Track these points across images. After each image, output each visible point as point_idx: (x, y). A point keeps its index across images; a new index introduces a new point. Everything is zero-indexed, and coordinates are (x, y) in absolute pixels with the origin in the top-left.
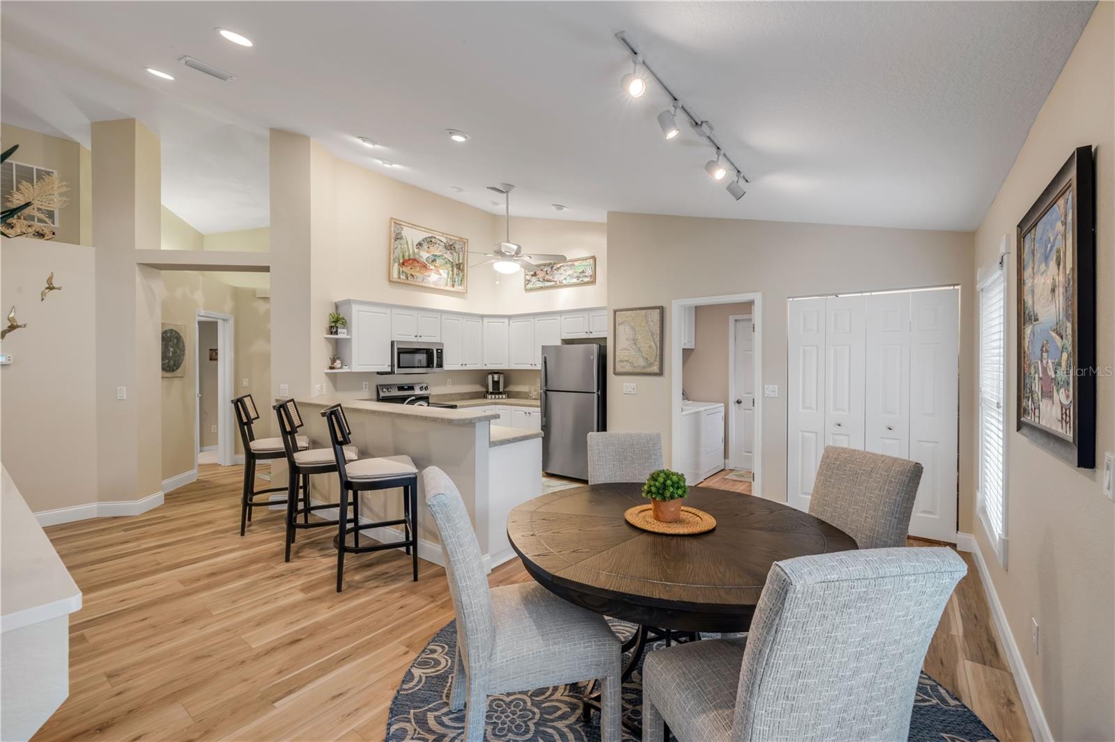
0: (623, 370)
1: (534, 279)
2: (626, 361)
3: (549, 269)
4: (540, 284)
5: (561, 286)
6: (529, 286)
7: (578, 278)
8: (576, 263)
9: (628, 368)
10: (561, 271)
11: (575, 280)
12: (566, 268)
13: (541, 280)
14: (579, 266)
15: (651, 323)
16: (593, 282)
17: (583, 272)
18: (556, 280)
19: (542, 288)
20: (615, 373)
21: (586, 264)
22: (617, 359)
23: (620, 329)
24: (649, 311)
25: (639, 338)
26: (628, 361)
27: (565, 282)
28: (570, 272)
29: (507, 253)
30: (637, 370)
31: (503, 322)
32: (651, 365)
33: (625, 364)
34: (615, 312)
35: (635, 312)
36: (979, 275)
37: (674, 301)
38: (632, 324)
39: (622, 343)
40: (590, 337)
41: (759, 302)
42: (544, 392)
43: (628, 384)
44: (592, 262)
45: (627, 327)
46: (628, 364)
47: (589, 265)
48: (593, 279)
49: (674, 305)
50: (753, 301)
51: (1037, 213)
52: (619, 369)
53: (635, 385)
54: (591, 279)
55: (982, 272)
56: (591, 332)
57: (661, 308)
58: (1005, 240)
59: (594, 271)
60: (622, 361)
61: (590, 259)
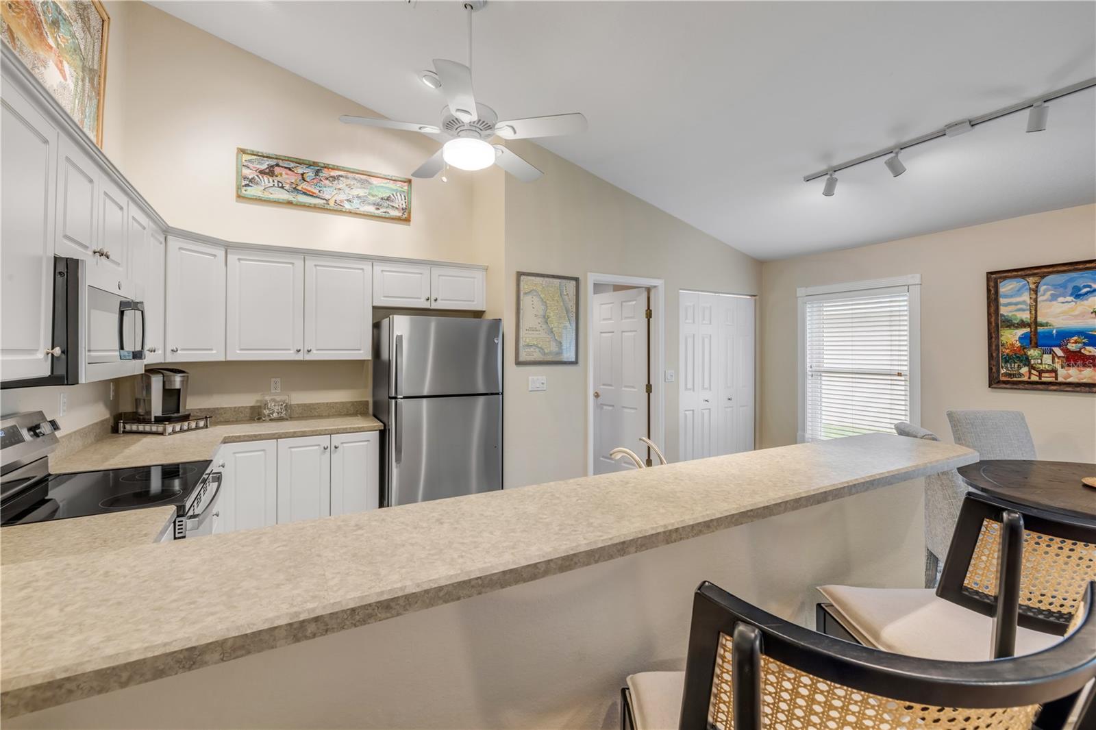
0: (529, 358)
1: (266, 181)
2: (534, 345)
3: (310, 174)
4: (284, 196)
5: (341, 211)
6: (253, 191)
7: (378, 206)
8: (374, 181)
9: (537, 356)
10: (342, 184)
11: (371, 209)
12: (349, 182)
13: (287, 187)
14: (382, 188)
15: (566, 297)
16: (407, 220)
17: (388, 199)
18: (327, 197)
19: (290, 203)
20: (518, 363)
21: (395, 188)
22: (522, 343)
23: (526, 301)
24: (564, 281)
25: (551, 315)
26: (536, 346)
27: (347, 206)
28: (362, 192)
30: (549, 358)
31: (215, 256)
32: (565, 351)
33: (532, 349)
34: (520, 274)
35: (546, 279)
36: (801, 292)
37: (589, 274)
38: (542, 296)
39: (529, 320)
40: (432, 307)
41: (661, 290)
42: (393, 401)
43: (537, 376)
44: (406, 188)
45: (536, 299)
46: (537, 350)
47: (400, 191)
48: (406, 215)
49: (590, 279)
50: (655, 287)
51: (1051, 270)
52: (523, 358)
53: (544, 377)
54: (401, 214)
55: (811, 290)
56: (436, 300)
57: (577, 280)
58: (918, 276)
59: (409, 203)
60: (528, 346)
61: (405, 182)
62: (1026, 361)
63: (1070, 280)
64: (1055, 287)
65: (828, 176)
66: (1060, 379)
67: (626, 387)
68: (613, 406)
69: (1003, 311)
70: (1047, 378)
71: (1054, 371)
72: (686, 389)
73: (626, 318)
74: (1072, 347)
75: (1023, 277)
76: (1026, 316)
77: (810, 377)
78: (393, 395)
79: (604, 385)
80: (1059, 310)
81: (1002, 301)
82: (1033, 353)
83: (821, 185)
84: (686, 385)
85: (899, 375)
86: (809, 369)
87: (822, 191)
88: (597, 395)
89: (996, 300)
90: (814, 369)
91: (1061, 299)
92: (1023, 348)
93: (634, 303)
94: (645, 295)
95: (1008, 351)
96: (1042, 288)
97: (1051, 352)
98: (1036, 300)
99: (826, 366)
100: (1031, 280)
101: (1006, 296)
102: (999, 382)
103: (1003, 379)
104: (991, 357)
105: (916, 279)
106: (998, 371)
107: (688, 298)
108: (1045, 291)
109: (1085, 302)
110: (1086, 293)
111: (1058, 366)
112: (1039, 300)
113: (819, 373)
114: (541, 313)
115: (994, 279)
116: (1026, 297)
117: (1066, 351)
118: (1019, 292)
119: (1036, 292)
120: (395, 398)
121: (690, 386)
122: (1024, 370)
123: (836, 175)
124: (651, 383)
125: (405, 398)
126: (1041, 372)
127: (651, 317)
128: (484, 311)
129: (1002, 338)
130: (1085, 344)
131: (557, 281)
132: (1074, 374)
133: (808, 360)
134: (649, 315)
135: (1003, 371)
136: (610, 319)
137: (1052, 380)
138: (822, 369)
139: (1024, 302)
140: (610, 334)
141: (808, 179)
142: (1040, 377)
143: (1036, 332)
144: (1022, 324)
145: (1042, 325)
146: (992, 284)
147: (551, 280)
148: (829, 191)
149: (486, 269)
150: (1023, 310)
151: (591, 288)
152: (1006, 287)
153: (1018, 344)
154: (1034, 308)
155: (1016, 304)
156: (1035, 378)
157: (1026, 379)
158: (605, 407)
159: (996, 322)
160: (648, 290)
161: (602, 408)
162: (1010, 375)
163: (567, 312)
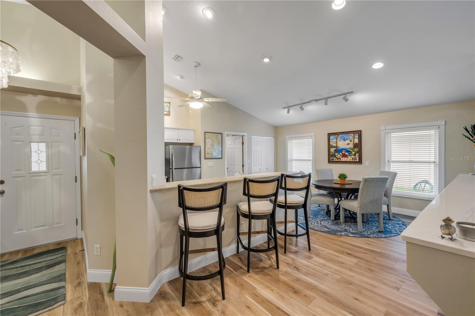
0: (208, 157)
2: (210, 153)
15: (219, 139)
16: (169, 115)
20: (205, 159)
22: (206, 153)
23: (207, 140)
24: (218, 134)
25: (214, 144)
29: (196, 97)
32: (218, 155)
34: (205, 132)
35: (213, 134)
36: (287, 137)
37: (225, 132)
38: (212, 139)
39: (208, 146)
40: (179, 142)
41: (246, 136)
42: (171, 170)
43: (210, 163)
44: (169, 105)
45: (210, 140)
46: (210, 155)
47: (167, 106)
48: (169, 113)
49: (225, 133)
50: (244, 135)
51: (339, 133)
52: (207, 157)
53: (213, 163)
54: (167, 113)
55: (289, 136)
56: (180, 140)
57: (222, 134)
58: (314, 134)
59: (170, 110)
60: (208, 153)
61: (168, 103)
62: (335, 156)
63: (343, 136)
64: (341, 138)
65: (288, 108)
66: (341, 161)
67: (236, 165)
68: (232, 172)
69: (331, 143)
70: (339, 160)
71: (340, 158)
72: (254, 166)
73: (236, 144)
74: (343, 153)
75: (335, 135)
76: (335, 145)
77: (289, 162)
78: (171, 168)
79: (229, 165)
80: (341, 143)
81: (331, 141)
82: (336, 154)
83: (286, 110)
84: (254, 164)
85: (310, 160)
86: (289, 159)
87: (287, 112)
88: (227, 169)
89: (329, 141)
90: (290, 159)
91: (341, 141)
92: (335, 153)
93: (238, 140)
94: (242, 138)
95: (332, 154)
96: (338, 138)
97: (340, 154)
98: (337, 141)
99: (294, 158)
100: (336, 136)
101: (331, 140)
102: (330, 162)
103: (331, 161)
104: (328, 155)
105: (313, 134)
106: (330, 159)
107: (254, 138)
108: (339, 139)
109: (346, 142)
110: (346, 139)
111: (341, 157)
112: (338, 141)
113: (291, 160)
114: (212, 144)
115: (329, 135)
116: (335, 140)
117: (342, 154)
118: (333, 139)
119: (337, 139)
120: (172, 169)
121: (255, 165)
122: (335, 158)
123: (290, 108)
124: (244, 164)
125: (175, 169)
126: (338, 159)
127: (243, 144)
128: (193, 143)
129: (331, 150)
130: (346, 152)
131: (216, 134)
132: (344, 159)
133: (289, 157)
134: (243, 143)
135: (331, 159)
136: (231, 145)
137: (340, 161)
138: (292, 159)
139: (335, 141)
140: (231, 149)
141: (284, 108)
142: (338, 160)
143: (337, 149)
144: (334, 147)
145: (338, 147)
146: (329, 136)
147: (214, 134)
148: (288, 112)
149: (194, 130)
150: (335, 143)
151: (226, 135)
152: (332, 137)
153: (334, 152)
154: (337, 143)
155: (333, 142)
156: (337, 160)
157: (335, 161)
158: (230, 172)
159: (330, 146)
160: (243, 136)
161: (229, 173)
162: (332, 160)
163: (219, 143)
